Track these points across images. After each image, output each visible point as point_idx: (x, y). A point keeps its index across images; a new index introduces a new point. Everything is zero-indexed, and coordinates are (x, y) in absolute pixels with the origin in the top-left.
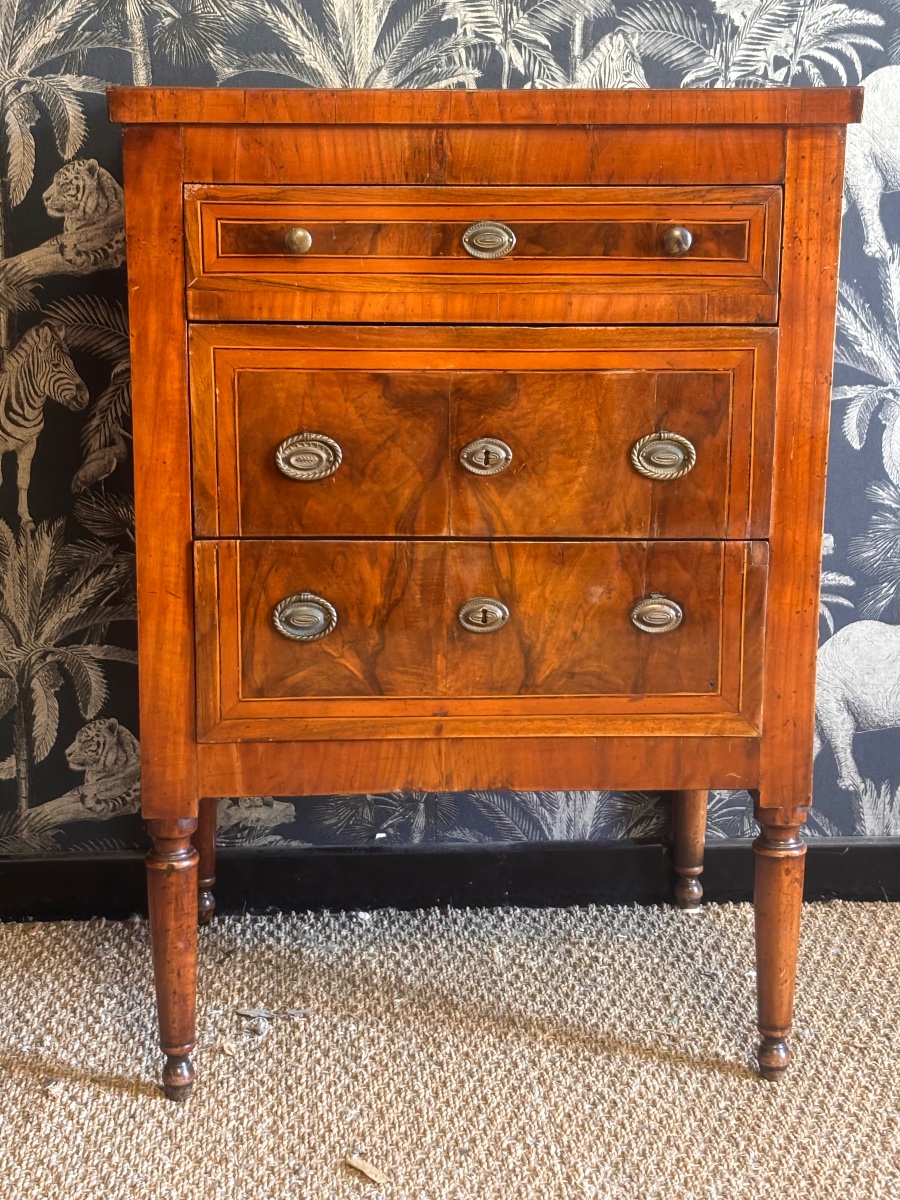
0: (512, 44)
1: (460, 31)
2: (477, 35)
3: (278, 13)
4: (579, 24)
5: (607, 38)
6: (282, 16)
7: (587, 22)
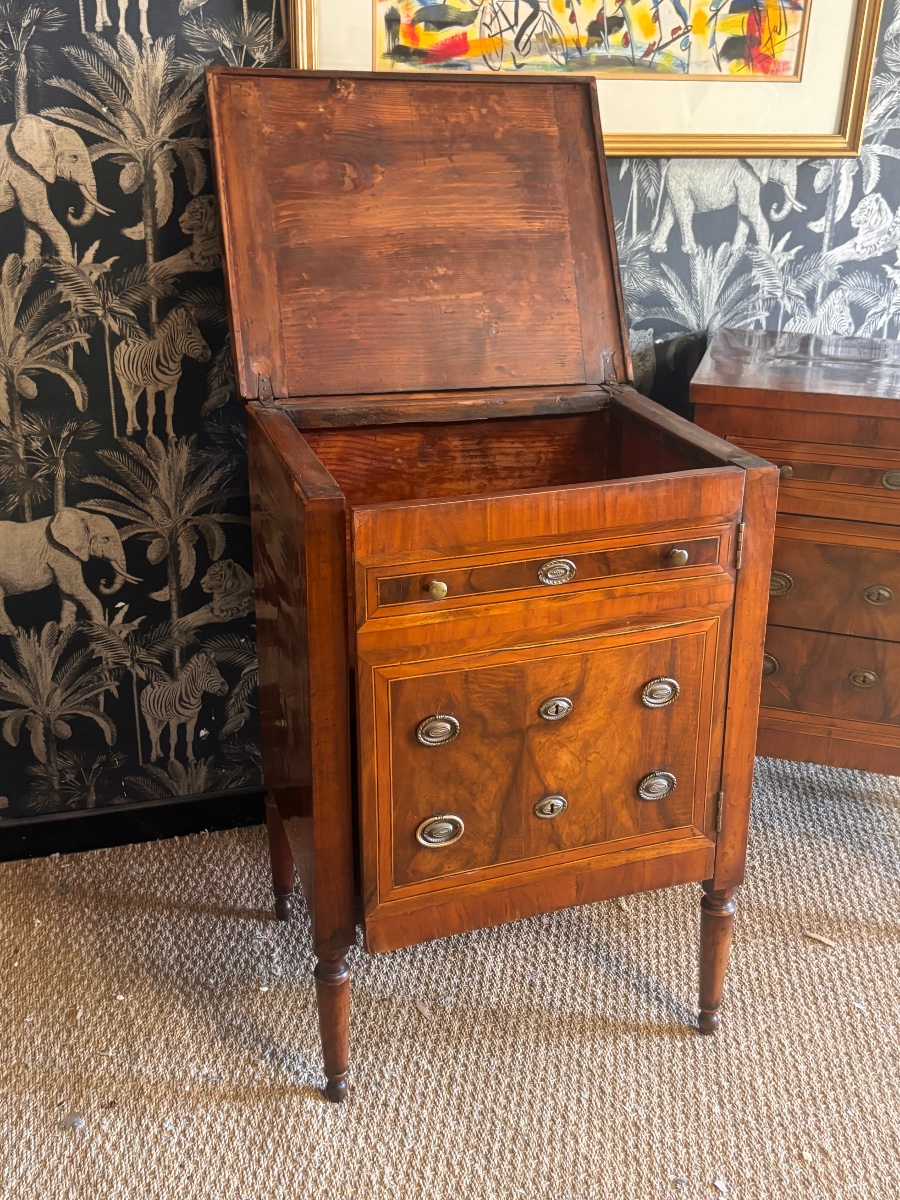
0: (786, 298)
1: (760, 291)
2: (769, 293)
3: (668, 284)
4: (821, 285)
5: (833, 293)
6: (669, 286)
7: (825, 284)
